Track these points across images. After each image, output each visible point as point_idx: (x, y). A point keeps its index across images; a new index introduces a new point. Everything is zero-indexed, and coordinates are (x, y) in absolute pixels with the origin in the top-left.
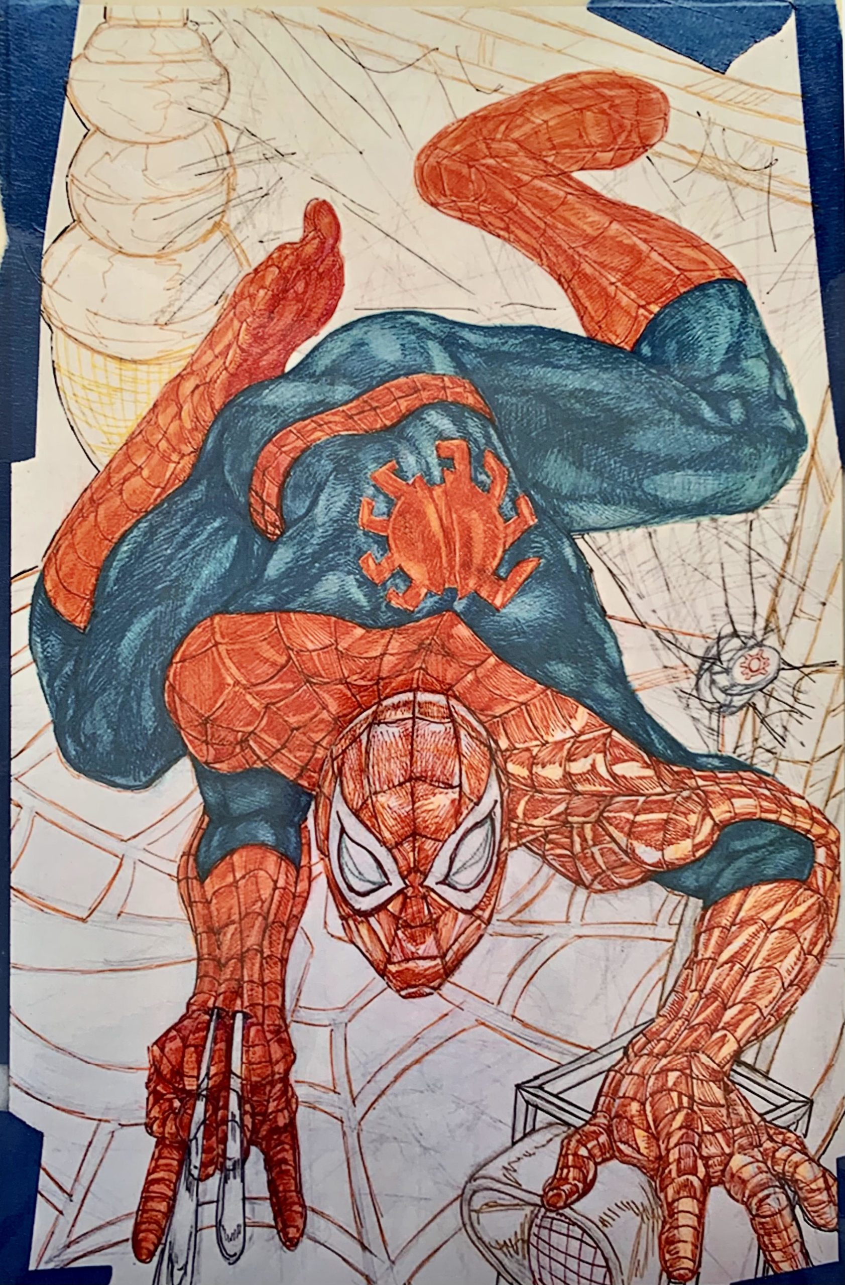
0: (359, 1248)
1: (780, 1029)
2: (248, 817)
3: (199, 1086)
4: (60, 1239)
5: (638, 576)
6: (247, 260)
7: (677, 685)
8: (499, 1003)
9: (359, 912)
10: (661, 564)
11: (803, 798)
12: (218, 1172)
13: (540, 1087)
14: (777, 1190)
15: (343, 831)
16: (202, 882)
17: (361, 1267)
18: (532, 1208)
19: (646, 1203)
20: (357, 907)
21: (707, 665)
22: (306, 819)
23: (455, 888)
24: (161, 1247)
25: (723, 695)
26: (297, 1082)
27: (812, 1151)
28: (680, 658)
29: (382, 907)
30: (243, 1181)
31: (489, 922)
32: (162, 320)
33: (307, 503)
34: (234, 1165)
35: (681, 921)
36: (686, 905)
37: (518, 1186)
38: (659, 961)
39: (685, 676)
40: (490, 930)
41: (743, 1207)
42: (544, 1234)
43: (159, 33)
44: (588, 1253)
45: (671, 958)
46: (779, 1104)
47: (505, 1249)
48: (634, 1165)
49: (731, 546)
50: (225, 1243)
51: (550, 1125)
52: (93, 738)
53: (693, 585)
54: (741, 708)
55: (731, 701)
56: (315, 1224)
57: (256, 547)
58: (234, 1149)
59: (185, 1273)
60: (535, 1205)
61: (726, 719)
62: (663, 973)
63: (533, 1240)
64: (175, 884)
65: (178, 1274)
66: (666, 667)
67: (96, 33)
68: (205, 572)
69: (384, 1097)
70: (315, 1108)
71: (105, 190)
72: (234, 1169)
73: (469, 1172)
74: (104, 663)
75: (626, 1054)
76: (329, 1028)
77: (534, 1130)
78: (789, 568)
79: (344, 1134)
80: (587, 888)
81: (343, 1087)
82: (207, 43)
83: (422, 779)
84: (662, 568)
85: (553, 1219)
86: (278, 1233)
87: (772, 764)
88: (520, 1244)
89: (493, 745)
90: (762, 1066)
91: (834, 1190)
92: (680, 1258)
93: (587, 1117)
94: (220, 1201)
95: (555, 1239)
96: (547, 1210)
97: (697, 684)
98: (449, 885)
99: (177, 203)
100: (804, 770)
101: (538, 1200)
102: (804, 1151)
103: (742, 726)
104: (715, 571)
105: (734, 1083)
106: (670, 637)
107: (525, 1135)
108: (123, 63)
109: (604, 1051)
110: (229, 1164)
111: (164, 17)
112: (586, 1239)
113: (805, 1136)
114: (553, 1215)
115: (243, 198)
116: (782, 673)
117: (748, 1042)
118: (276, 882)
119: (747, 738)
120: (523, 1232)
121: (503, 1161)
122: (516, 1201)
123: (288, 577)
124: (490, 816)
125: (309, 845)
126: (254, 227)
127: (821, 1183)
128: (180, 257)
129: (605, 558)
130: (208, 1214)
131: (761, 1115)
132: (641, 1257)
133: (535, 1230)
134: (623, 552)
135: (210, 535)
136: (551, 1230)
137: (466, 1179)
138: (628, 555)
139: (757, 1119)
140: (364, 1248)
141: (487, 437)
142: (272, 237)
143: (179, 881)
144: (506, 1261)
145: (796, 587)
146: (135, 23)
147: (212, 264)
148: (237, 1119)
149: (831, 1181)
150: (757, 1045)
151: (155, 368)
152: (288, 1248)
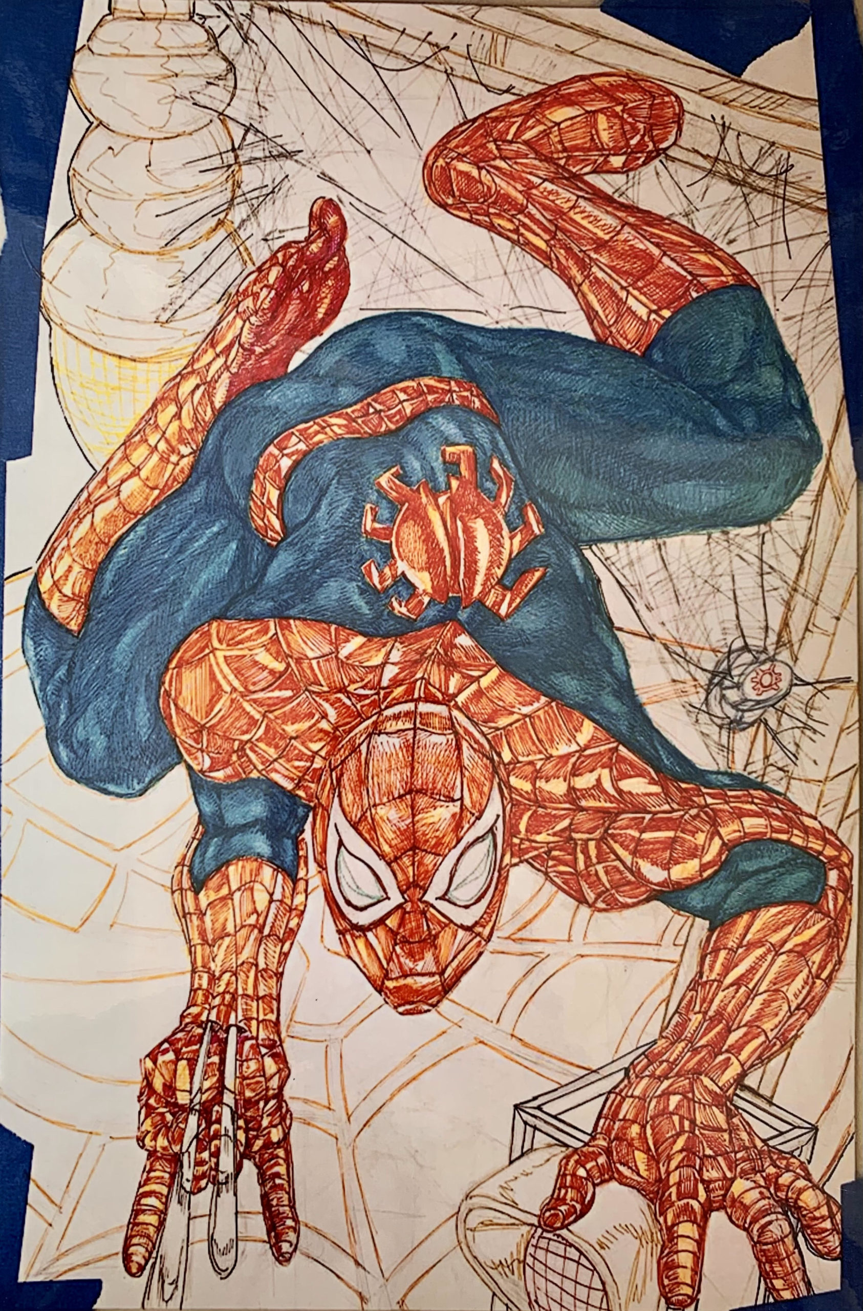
0: (352, 1263)
1: (784, 1054)
2: (244, 828)
3: (192, 1101)
4: (50, 1252)
5: (646, 587)
6: (251, 259)
7: (686, 699)
8: (498, 1020)
9: (356, 927)
10: (670, 576)
11: (815, 818)
12: (210, 1185)
13: (539, 1108)
14: (780, 1216)
15: (341, 843)
16: (197, 893)
17: (352, 1284)
18: (528, 1228)
19: (645, 1227)
20: (354, 921)
21: (716, 681)
22: (303, 831)
23: (455, 904)
24: (152, 1261)
25: (734, 712)
26: (291, 1098)
27: (816, 1177)
28: (689, 672)
29: (381, 921)
30: (235, 1194)
31: (488, 939)
32: (163, 318)
33: (310, 507)
34: (227, 1178)
35: (687, 941)
36: (692, 926)
37: (514, 1205)
38: (662, 982)
39: (693, 690)
40: (491, 946)
41: (744, 1234)
42: (540, 1254)
43: (165, 26)
44: (585, 1276)
45: (675, 979)
46: (783, 1130)
47: (500, 1269)
48: (633, 1187)
49: (741, 558)
50: (217, 1257)
51: (550, 1146)
52: (86, 745)
53: (702, 598)
54: (751, 724)
55: (741, 718)
56: (307, 1239)
57: (256, 553)
58: (227, 1163)
59: (176, 1287)
60: (532, 1225)
61: (737, 736)
62: (667, 994)
63: (529, 1260)
64: (169, 894)
65: (169, 1289)
66: (674, 681)
67: (99, 24)
68: (204, 577)
69: (379, 1115)
70: (309, 1124)
71: (106, 184)
72: (226, 1183)
73: (466, 1190)
74: (98, 669)
75: (627, 1075)
76: (324, 1044)
77: (531, 1149)
78: (802, 583)
79: (339, 1151)
80: (590, 906)
81: (338, 1104)
82: (214, 38)
83: (422, 791)
84: (671, 580)
85: (550, 1239)
86: (271, 1247)
87: (784, 782)
88: (515, 1264)
89: (496, 758)
90: (766, 1091)
91: (838, 1217)
92: (679, 1284)
93: (586, 1138)
94: (212, 1215)
95: (552, 1261)
96: (544, 1230)
97: (706, 699)
98: (449, 901)
99: (182, 200)
100: (816, 789)
101: (535, 1221)
102: (808, 1177)
103: (753, 743)
104: (725, 584)
105: (737, 1108)
106: (679, 650)
107: (522, 1155)
108: (127, 56)
109: (604, 1072)
110: (222, 1177)
111: (170, 10)
112: (583, 1261)
113: (809, 1162)
114: (550, 1235)
115: (248, 196)
116: (794, 689)
117: (752, 1066)
118: (271, 895)
119: (758, 755)
120: (519, 1252)
121: (500, 1179)
122: (513, 1221)
123: (288, 582)
124: (491, 830)
125: (306, 857)
126: (259, 225)
127: (824, 1211)
128: (183, 255)
129: (613, 568)
130: (200, 1229)
131: (764, 1141)
132: (639, 1282)
133: (531, 1250)
134: (631, 564)
135: (210, 539)
136: (547, 1250)
137: (462, 1196)
138: (636, 566)
139: (759, 1144)
140: (357, 1263)
141: (494, 442)
142: (277, 235)
143: (173, 892)
144: (501, 1282)
145: (809, 602)
146: (141, 15)
147: (216, 261)
148: (231, 1134)
149: (835, 1209)
150: (761, 1070)
151: (156, 367)
152: (280, 1263)
